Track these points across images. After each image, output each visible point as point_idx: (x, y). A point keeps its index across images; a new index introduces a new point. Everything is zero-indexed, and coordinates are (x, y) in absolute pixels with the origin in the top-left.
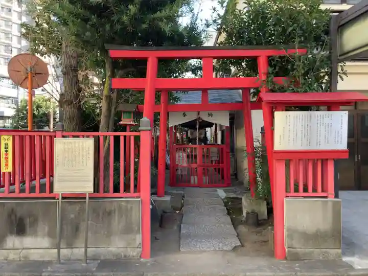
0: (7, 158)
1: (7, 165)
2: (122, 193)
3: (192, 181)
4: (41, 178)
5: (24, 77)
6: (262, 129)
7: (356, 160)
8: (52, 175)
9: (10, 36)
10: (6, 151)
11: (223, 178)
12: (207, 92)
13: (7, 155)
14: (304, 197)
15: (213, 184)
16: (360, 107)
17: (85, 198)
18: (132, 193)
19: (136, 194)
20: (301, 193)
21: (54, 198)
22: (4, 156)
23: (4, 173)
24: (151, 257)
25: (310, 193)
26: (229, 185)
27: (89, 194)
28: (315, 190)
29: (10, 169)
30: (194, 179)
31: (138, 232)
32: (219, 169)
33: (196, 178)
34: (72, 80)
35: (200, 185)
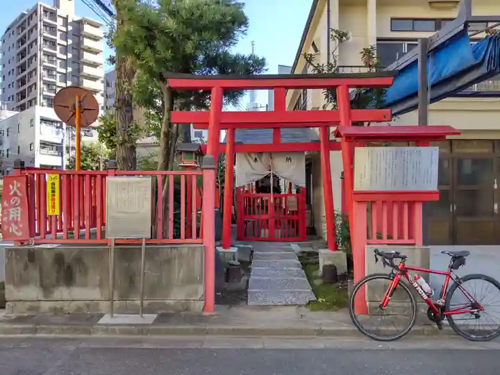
0: (53, 200)
1: (53, 207)
2: (182, 240)
3: (262, 235)
4: (91, 227)
5: (72, 113)
6: (343, 173)
7: (451, 210)
8: (103, 224)
9: (54, 73)
10: (53, 192)
11: (297, 231)
12: (279, 130)
13: (54, 195)
14: (388, 244)
15: (286, 239)
16: (456, 150)
17: (141, 244)
18: (194, 240)
19: (199, 240)
20: (385, 240)
21: (106, 244)
22: (50, 198)
23: (51, 216)
24: (215, 310)
25: (395, 240)
26: (304, 240)
27: (146, 239)
28: (401, 236)
29: (57, 212)
30: (265, 233)
31: (200, 282)
32: (293, 221)
33: (267, 231)
34: (125, 115)
35: (271, 239)
